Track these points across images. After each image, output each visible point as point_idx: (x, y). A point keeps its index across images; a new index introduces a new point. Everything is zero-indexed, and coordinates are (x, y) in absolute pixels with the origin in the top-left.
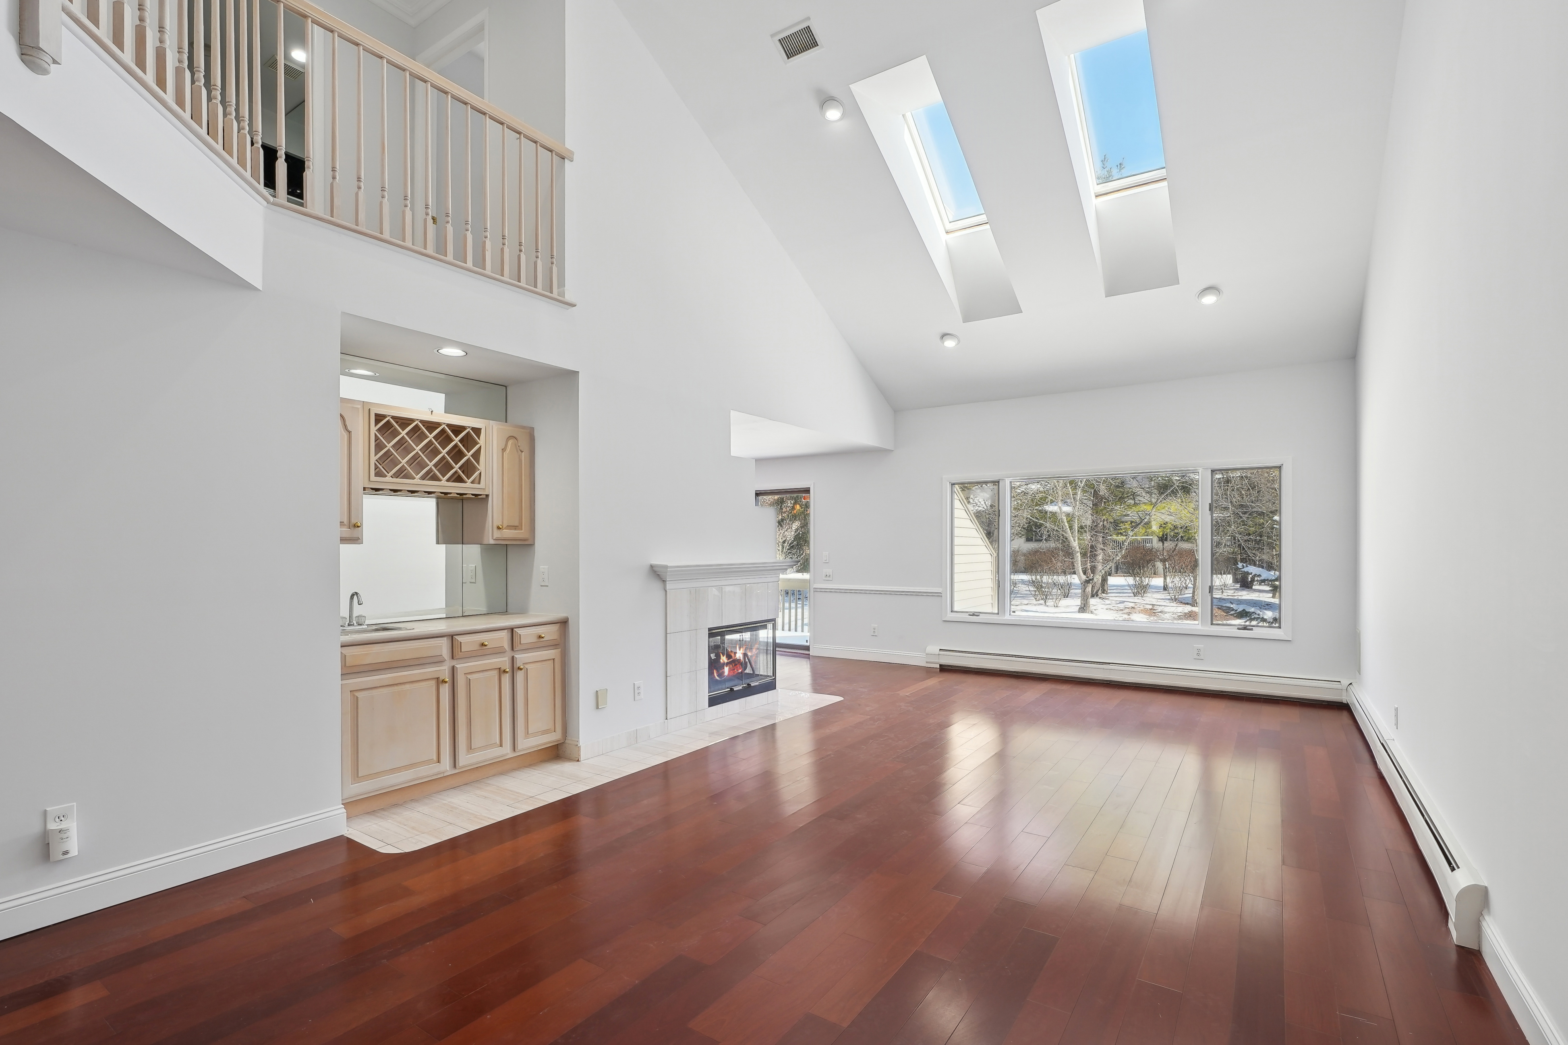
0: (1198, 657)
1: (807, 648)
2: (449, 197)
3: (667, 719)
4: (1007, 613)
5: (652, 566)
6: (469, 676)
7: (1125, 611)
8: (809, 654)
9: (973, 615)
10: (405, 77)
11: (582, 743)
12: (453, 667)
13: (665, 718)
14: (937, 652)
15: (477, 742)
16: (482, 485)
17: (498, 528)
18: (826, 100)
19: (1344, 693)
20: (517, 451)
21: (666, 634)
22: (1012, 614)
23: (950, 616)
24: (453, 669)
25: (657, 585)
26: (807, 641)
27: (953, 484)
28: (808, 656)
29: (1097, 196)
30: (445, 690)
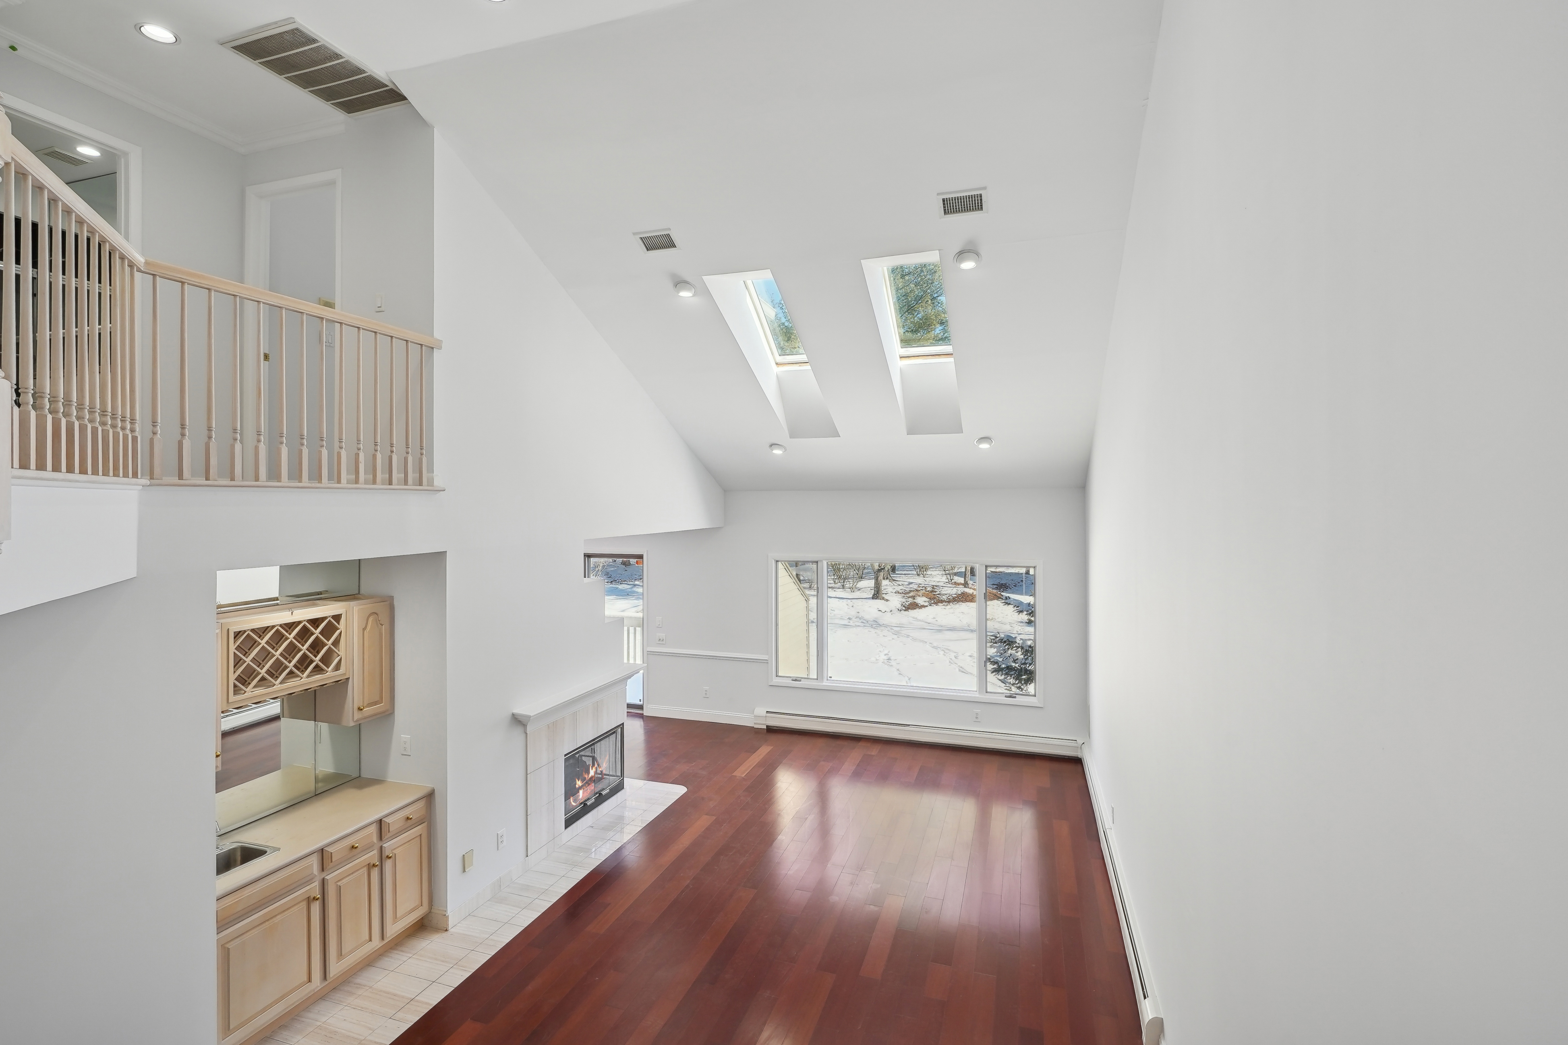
0: (977, 720)
1: (641, 707)
2: (323, 422)
3: (527, 856)
4: (825, 680)
5: (513, 715)
6: (339, 884)
7: (911, 594)
8: (643, 714)
9: (796, 680)
10: (281, 314)
11: (449, 913)
12: (323, 880)
13: (525, 855)
14: (764, 714)
15: (346, 947)
16: (342, 670)
17: (360, 709)
18: (680, 283)
19: (1079, 750)
20: (377, 624)
21: (527, 774)
22: (829, 679)
23: (776, 681)
24: (323, 882)
25: (518, 732)
26: (640, 700)
27: (777, 561)
28: (641, 716)
29: (901, 357)
30: (316, 907)
